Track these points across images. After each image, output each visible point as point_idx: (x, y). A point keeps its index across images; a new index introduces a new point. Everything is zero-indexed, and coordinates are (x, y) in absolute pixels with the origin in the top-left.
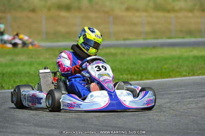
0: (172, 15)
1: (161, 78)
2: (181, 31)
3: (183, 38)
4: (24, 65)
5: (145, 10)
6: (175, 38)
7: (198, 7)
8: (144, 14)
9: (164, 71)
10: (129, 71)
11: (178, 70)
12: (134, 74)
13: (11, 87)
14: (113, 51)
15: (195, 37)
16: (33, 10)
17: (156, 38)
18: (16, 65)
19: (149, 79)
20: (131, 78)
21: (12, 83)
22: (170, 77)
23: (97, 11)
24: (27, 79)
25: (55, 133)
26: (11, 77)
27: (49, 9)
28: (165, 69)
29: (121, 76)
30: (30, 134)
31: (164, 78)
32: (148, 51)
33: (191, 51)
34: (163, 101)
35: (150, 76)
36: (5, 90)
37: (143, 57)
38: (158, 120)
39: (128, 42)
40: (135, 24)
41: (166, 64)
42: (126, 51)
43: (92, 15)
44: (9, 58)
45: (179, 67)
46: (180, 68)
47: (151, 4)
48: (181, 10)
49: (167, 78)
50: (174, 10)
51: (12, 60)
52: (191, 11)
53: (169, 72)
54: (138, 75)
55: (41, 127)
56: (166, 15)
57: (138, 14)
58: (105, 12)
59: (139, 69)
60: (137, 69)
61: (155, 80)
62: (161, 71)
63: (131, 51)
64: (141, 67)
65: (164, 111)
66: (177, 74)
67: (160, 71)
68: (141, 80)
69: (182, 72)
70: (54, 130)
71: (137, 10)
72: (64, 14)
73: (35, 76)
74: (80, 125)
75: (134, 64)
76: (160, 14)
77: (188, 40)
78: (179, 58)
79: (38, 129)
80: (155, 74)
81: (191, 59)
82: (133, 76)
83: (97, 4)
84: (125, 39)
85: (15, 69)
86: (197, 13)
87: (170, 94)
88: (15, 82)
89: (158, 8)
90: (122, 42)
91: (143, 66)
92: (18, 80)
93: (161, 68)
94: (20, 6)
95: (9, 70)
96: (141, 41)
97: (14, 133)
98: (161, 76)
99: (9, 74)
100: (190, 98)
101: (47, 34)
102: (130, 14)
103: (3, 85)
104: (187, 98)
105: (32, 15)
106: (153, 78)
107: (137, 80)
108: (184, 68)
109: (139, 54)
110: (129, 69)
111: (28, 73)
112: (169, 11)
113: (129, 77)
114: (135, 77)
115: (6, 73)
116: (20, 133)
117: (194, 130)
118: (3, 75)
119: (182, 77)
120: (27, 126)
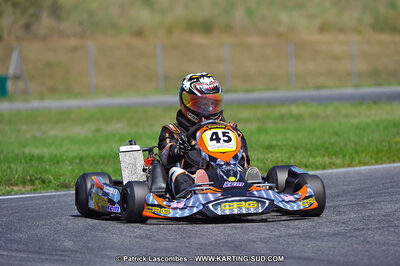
1: (390, 163)
5: (358, 31)
8: (355, 38)
9: (394, 147)
10: (327, 149)
12: (336, 154)
14: (295, 110)
16: (139, 33)
17: (379, 85)
18: (107, 139)
19: (365, 164)
20: (330, 163)
23: (264, 34)
26: (97, 163)
27: (170, 30)
28: (396, 144)
29: (311, 160)
31: (394, 162)
32: (363, 109)
35: (368, 158)
37: (355, 121)
38: (384, 244)
39: (324, 92)
40: (336, 58)
41: (398, 134)
42: (320, 110)
43: (255, 40)
44: (92, 126)
47: (368, 18)
51: (98, 130)
54: (344, 156)
57: (342, 37)
58: (280, 35)
59: (345, 145)
60: (342, 145)
61: (377, 167)
62: (390, 148)
63: (330, 110)
64: (350, 141)
65: (396, 226)
67: (386, 149)
68: (349, 166)
71: (342, 30)
72: (198, 39)
75: (337, 134)
76: (385, 37)
80: (377, 153)
82: (334, 157)
83: (263, 18)
84: (319, 87)
85: (104, 148)
89: (381, 26)
90: (313, 93)
91: (353, 138)
93: (389, 142)
94: (113, 26)
95: (92, 150)
96: (349, 91)
98: (388, 158)
99: (93, 158)
101: (167, 78)
102: (327, 37)
105: (136, 42)
106: (373, 161)
107: (343, 166)
109: (347, 116)
110: (327, 145)
113: (327, 160)
114: (339, 161)
115: (87, 157)
118: (81, 159)
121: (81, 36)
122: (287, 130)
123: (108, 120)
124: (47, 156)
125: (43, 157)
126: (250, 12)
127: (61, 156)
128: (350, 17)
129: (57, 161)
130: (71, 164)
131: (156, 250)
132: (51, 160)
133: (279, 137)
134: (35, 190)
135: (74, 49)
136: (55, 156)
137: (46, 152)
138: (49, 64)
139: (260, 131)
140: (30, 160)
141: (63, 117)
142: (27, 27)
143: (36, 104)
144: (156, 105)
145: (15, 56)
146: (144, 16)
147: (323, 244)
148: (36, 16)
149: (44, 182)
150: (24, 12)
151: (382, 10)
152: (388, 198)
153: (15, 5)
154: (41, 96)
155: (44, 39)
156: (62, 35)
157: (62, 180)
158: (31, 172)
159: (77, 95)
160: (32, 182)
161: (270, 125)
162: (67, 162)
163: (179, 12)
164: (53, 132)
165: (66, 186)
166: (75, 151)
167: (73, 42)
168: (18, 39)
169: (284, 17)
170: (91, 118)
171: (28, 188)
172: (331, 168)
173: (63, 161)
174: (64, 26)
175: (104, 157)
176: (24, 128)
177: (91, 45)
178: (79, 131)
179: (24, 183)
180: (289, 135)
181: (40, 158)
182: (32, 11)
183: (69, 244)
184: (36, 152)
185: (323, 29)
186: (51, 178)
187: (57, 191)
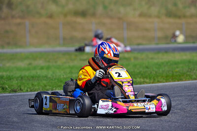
0: (183, 21)
1: (173, 82)
2: (192, 37)
3: (194, 43)
4: (42, 68)
5: (158, 17)
8: (156, 20)
9: (175, 74)
10: (142, 74)
11: (189, 73)
12: (146, 77)
13: (29, 90)
14: (127, 55)
16: (51, 16)
17: (168, 43)
18: (35, 68)
19: (160, 82)
21: (30, 86)
22: (181, 80)
23: (111, 18)
24: (45, 82)
26: (29, 80)
27: (66, 15)
28: (176, 72)
29: (134, 80)
31: (175, 81)
32: (160, 55)
35: (162, 79)
36: (24, 92)
37: (156, 61)
38: (170, 121)
39: (141, 47)
40: (147, 30)
41: (177, 67)
42: (139, 55)
43: (107, 21)
44: (27, 62)
45: (190, 70)
46: (190, 72)
47: (163, 11)
48: (192, 16)
49: (178, 81)
50: (185, 16)
51: (30, 64)
53: (180, 76)
54: (150, 78)
56: (178, 21)
57: (150, 20)
58: (120, 19)
59: (151, 73)
60: (149, 72)
61: (167, 83)
62: (173, 75)
63: (144, 55)
64: (153, 70)
65: (175, 113)
66: (187, 78)
67: (171, 75)
68: (153, 83)
69: (192, 76)
71: (150, 16)
72: (80, 20)
73: (52, 80)
75: (147, 67)
76: (171, 20)
78: (189, 62)
80: (167, 77)
82: (145, 79)
83: (111, 10)
84: (139, 44)
85: (33, 73)
87: (181, 96)
88: (33, 85)
89: (170, 14)
90: (136, 47)
91: (154, 69)
92: (36, 83)
93: (172, 71)
94: (39, 13)
95: (27, 73)
96: (153, 46)
98: (172, 79)
99: (27, 77)
101: (64, 39)
102: (142, 19)
103: (22, 88)
105: (50, 21)
106: (164, 81)
107: (150, 83)
108: (194, 71)
109: (152, 58)
110: (142, 73)
111: (46, 76)
112: (179, 17)
113: (142, 80)
114: (148, 81)
115: (25, 77)
118: (22, 78)
119: (192, 80)
120: (44, 127)
121: (22, 17)
123: (35, 59)
124: (5, 76)
125: (3, 77)
126: (105, 7)
127: (12, 76)
128: (154, 10)
129: (10, 78)
130: (17, 80)
132: (7, 78)
135: (19, 24)
136: (9, 76)
137: (5, 74)
138: (7, 32)
141: (13, 57)
144: (59, 52)
146: (53, 8)
151: (170, 6)
154: (3, 47)
155: (4, 19)
156: (13, 17)
157: (13, 88)
159: (21, 46)
162: (15, 79)
163: (71, 6)
164: (8, 65)
165: (14, 91)
166: (18, 74)
167: (18, 21)
169: (122, 10)
170: (27, 58)
172: (144, 84)
173: (13, 78)
175: (33, 77)
177: (27, 22)
178: (22, 64)
183: (15, 119)
185: (141, 15)
186: (7, 87)
187: (10, 93)
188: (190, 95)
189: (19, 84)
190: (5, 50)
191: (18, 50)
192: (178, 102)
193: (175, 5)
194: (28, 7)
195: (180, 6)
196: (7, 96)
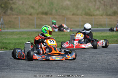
0: (93, 17)
2: (97, 25)
3: (98, 28)
4: (25, 39)
6: (94, 28)
7: (105, 14)
8: (80, 17)
15: (103, 27)
16: (31, 15)
18: (22, 39)
23: (59, 15)
25: (36, 70)
26: (19, 44)
27: (38, 14)
30: (25, 70)
33: (100, 34)
34: (87, 56)
40: (76, 21)
43: (57, 17)
44: (19, 36)
47: (84, 12)
48: (97, 15)
50: (94, 15)
51: (20, 37)
52: (102, 15)
55: (31, 67)
56: (90, 17)
57: (77, 17)
58: (63, 16)
65: (87, 60)
70: (36, 68)
71: (77, 15)
72: (44, 16)
74: (48, 66)
76: (87, 17)
77: (99, 28)
79: (29, 68)
81: (100, 37)
83: (59, 12)
85: (21, 41)
86: (104, 17)
87: (90, 53)
88: (20, 47)
89: (87, 14)
92: (22, 46)
94: (25, 13)
95: (18, 41)
97: (17, 70)
100: (99, 55)
101: (37, 25)
102: (74, 16)
104: (97, 55)
105: (30, 17)
112: (91, 16)
115: (17, 43)
116: (21, 70)
117: (99, 69)
118: (15, 43)
120: (24, 67)
121: (17, 15)
122: (63, 38)
123: (22, 34)
124: (8, 42)
125: (7, 43)
126: (56, 10)
128: (80, 12)
129: (10, 43)
131: (31, 65)
132: (8, 43)
133: (61, 39)
134: (4, 50)
135: (16, 18)
136: (9, 42)
137: (7, 41)
138: (10, 21)
139: (57, 38)
140: (4, 43)
141: (12, 33)
142: (5, 12)
143: (6, 30)
144: (34, 31)
145: (2, 19)
146: (32, 11)
147: (70, 64)
148: (7, 10)
149: (6, 48)
150: (4, 9)
151: (87, 10)
152: (85, 54)
153: (2, 7)
154: (8, 28)
155: (8, 15)
156: (13, 15)
158: (3, 46)
159: (16, 28)
160: (3, 48)
161: (60, 36)
162: (12, 44)
163: (40, 10)
164: (9, 37)
165: (11, 49)
166: (14, 41)
167: (15, 16)
168: (2, 15)
169: (64, 12)
170: (19, 34)
171: (2, 50)
174: (13, 12)
175: (21, 43)
176: (3, 36)
177: (19, 17)
178: (16, 37)
179: (2, 48)
180: (64, 39)
181: (6, 43)
182: (6, 9)
183: (11, 63)
184: (5, 41)
185: (73, 15)
186: (8, 47)
187: (9, 50)
188: (94, 52)
189: (14, 46)
190: (9, 30)
191: (15, 30)
192: (88, 56)
193: (89, 9)
194: (20, 10)
195: (92, 10)
196: (7, 52)
